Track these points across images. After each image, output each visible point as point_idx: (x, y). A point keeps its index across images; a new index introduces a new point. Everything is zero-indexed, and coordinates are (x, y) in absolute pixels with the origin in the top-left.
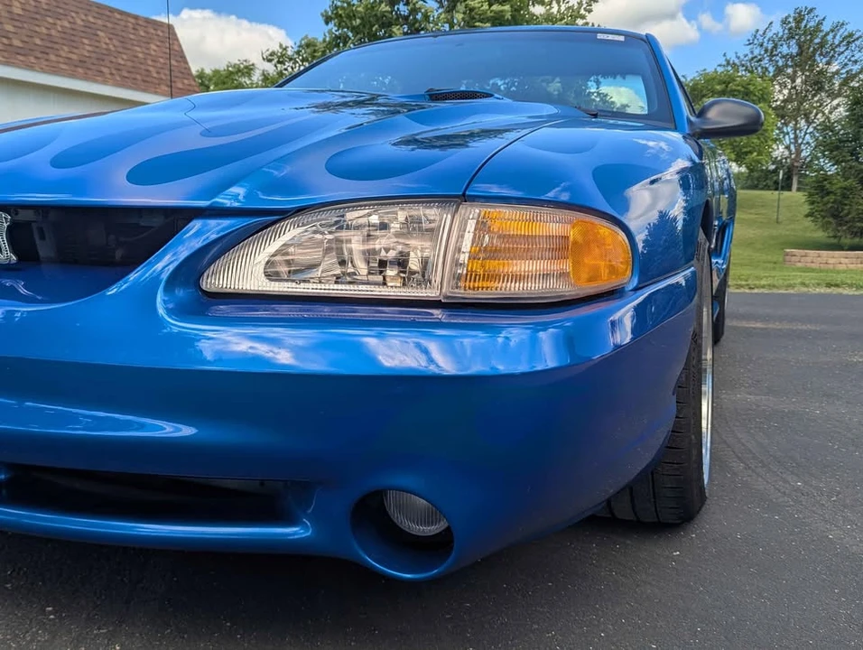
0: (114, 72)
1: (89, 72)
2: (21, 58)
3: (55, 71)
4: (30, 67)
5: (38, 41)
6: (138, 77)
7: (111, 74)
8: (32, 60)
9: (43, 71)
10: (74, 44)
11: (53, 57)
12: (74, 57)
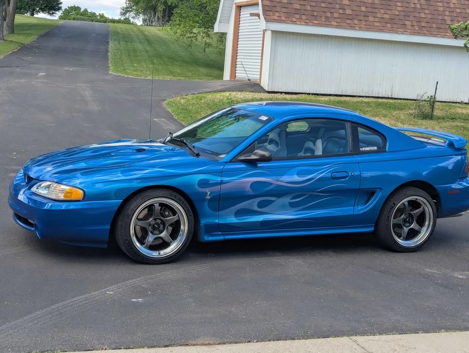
0: (415, 24)
1: (395, 26)
2: (348, 21)
3: (370, 28)
4: (352, 27)
5: (363, 9)
6: (434, 25)
7: (412, 26)
8: (356, 22)
9: (361, 29)
10: (389, 8)
11: (371, 19)
12: (387, 16)
